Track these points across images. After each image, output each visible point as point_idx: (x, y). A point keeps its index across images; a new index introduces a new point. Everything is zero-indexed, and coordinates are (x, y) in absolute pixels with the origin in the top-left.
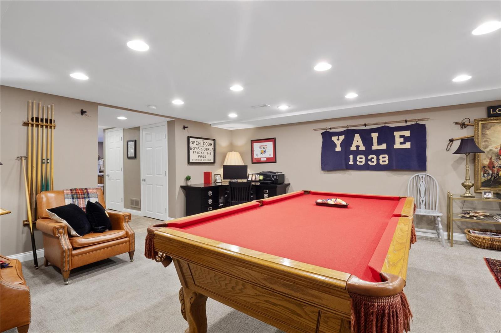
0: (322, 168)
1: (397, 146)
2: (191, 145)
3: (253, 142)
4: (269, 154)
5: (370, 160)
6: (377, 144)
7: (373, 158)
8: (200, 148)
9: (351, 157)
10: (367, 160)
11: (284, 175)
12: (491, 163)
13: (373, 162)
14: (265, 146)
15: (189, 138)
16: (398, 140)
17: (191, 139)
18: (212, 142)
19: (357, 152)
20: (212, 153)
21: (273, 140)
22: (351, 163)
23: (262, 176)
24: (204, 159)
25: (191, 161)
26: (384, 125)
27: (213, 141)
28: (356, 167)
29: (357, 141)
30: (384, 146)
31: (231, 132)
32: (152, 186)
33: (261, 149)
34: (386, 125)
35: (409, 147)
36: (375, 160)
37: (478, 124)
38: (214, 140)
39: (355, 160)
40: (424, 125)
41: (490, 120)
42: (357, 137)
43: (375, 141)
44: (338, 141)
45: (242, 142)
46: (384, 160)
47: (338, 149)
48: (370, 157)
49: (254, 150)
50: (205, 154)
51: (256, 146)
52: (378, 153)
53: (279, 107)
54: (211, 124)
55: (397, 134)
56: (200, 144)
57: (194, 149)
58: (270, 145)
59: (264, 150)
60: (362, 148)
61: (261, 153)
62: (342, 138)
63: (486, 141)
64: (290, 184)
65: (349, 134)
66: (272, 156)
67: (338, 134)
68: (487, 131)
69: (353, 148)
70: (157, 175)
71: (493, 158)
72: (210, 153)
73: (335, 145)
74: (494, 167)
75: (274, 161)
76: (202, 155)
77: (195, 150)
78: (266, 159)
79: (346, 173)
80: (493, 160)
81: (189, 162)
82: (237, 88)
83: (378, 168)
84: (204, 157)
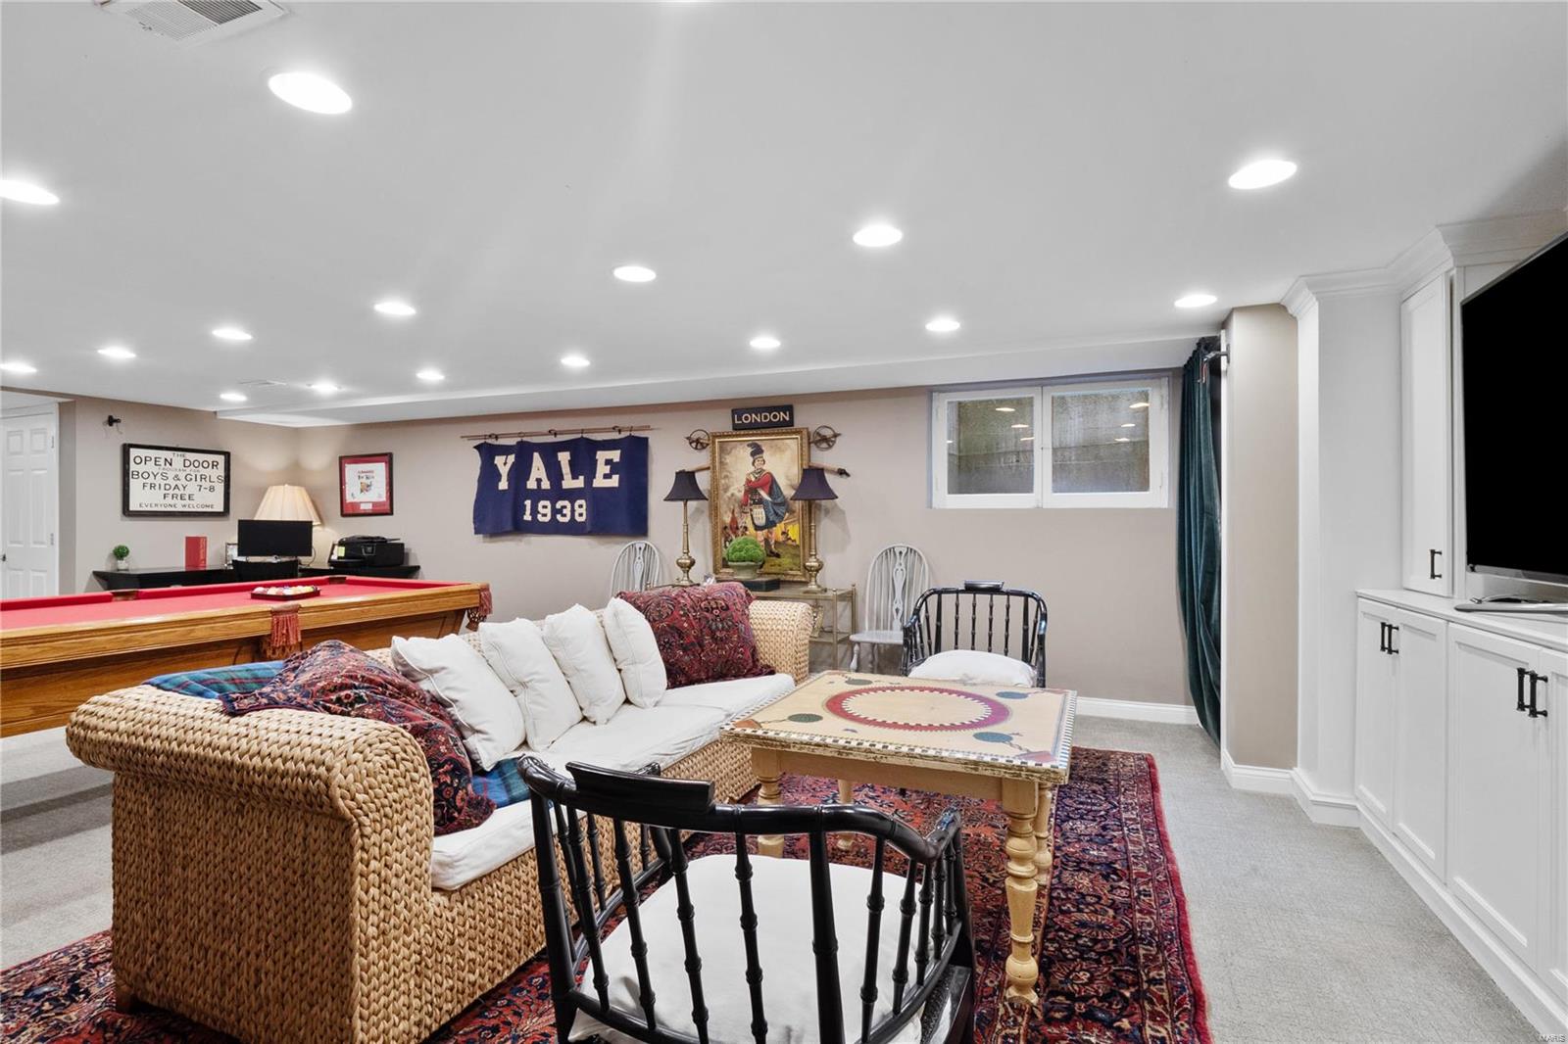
0: (475, 528)
1: (599, 482)
2: (133, 467)
3: (343, 461)
4: (378, 493)
5: (560, 511)
6: (570, 476)
7: (565, 507)
8: (171, 475)
9: (528, 503)
10: (555, 512)
11: (402, 545)
12: (734, 520)
13: (565, 515)
14: (369, 472)
15: (126, 449)
16: (602, 469)
17: (134, 452)
18: (221, 459)
19: (538, 495)
20: (220, 488)
21: (388, 459)
22: (527, 517)
23: (343, 548)
24: (187, 502)
25: (132, 508)
26: (579, 436)
27: (223, 457)
28: (537, 528)
29: (538, 469)
30: (580, 483)
31: (297, 432)
32: (20, 573)
33: (361, 480)
34: (585, 436)
35: (616, 485)
36: (567, 511)
37: (714, 443)
38: (227, 455)
39: (534, 512)
40: (646, 439)
41: (737, 436)
42: (537, 461)
43: (566, 469)
44: (504, 464)
45: (320, 460)
46: (581, 511)
47: (503, 485)
48: (558, 505)
49: (347, 481)
50: (192, 488)
51: (351, 470)
52: (572, 495)
53: (313, 387)
54: (215, 413)
55: (602, 456)
56: (171, 464)
57: (146, 475)
58: (380, 469)
59: (368, 482)
60: (546, 485)
61: (362, 491)
62: (512, 458)
63: (726, 477)
64: (419, 567)
65: (524, 452)
66: (384, 498)
67: (505, 450)
68: (727, 457)
69: (531, 484)
70: (35, 543)
71: (736, 511)
72: (212, 489)
73: (499, 477)
74: (737, 528)
75: (389, 512)
76: (176, 491)
77: (151, 480)
78: (371, 505)
79: (521, 541)
80: (736, 515)
81: (126, 511)
82: (231, 334)
83: (573, 529)
84: (187, 497)
